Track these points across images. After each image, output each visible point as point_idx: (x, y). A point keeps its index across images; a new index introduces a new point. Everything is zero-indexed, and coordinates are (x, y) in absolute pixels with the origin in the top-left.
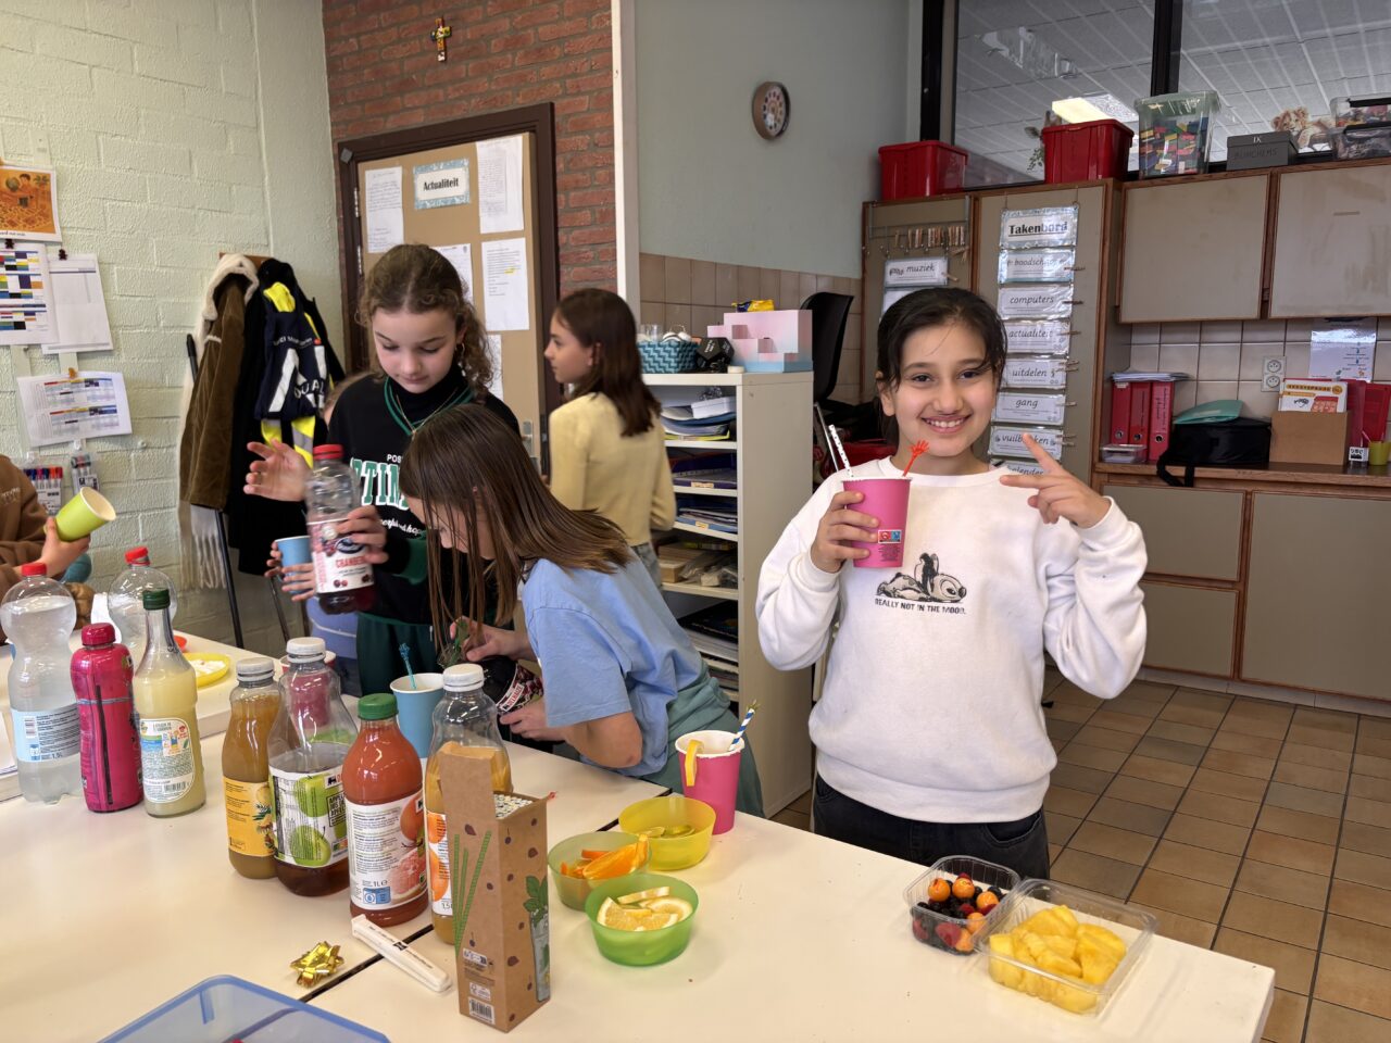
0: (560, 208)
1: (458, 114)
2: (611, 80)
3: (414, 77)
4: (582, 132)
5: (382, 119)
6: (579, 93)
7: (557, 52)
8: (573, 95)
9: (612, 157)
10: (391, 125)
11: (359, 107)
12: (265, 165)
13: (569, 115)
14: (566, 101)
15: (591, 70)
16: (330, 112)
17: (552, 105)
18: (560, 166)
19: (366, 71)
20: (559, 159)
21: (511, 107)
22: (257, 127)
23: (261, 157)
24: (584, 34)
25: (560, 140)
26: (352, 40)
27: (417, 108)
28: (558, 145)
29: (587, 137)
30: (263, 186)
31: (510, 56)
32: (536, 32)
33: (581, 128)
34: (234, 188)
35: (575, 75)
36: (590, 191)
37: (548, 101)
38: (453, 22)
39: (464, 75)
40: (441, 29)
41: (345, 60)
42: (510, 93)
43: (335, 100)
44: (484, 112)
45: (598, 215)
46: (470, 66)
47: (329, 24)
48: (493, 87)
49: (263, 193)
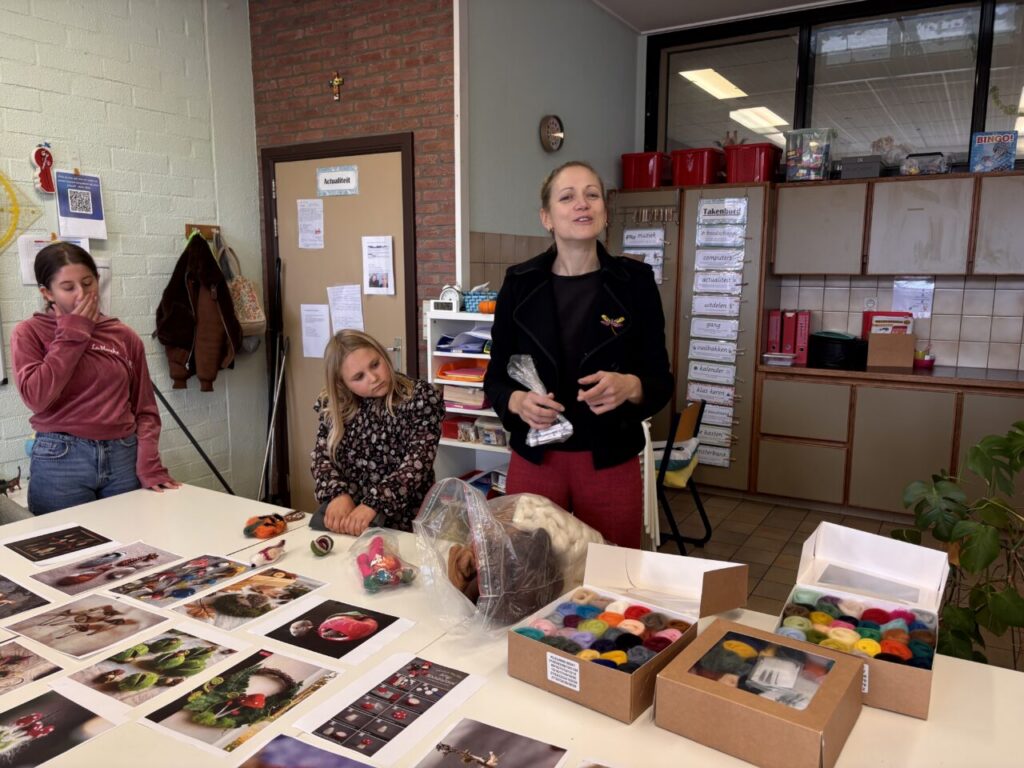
0: (417, 200)
1: (348, 135)
2: (453, 120)
3: (316, 109)
4: (432, 152)
5: (293, 135)
6: (431, 127)
7: (416, 99)
8: (425, 128)
9: (453, 170)
10: (299, 139)
11: (277, 126)
12: (215, 165)
13: (425, 141)
14: (421, 131)
15: (439, 113)
16: (257, 127)
17: (412, 134)
18: (417, 174)
19: (283, 103)
20: (416, 168)
21: (384, 133)
22: (210, 140)
23: (212, 159)
24: (435, 90)
25: (418, 157)
26: (273, 82)
27: (316, 129)
28: (416, 159)
29: (436, 156)
30: (213, 179)
31: (383, 100)
32: (402, 86)
33: (432, 149)
34: (195, 181)
35: (427, 116)
36: (438, 191)
37: (409, 131)
38: (345, 75)
39: (351, 110)
40: (336, 79)
41: (267, 94)
42: (383, 123)
43: (260, 119)
44: (367, 135)
45: (442, 207)
46: (356, 104)
47: (255, 70)
48: (372, 119)
49: (213, 184)
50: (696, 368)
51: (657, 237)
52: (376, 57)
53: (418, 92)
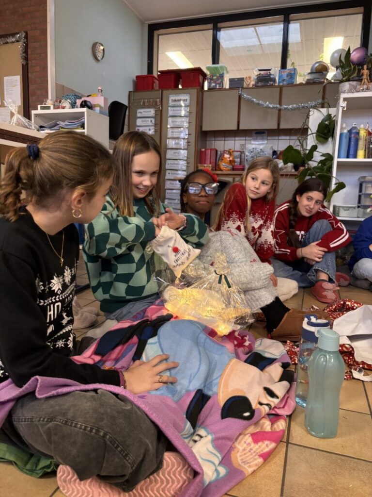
0: (29, 65)
2: (47, 26)
4: (36, 42)
6: (36, 29)
7: (29, 16)
9: (47, 50)
13: (33, 36)
14: (31, 31)
15: (40, 22)
17: (27, 32)
18: (30, 52)
21: (13, 33)
24: (38, 11)
25: (29, 44)
29: (39, 44)
31: (13, 17)
32: (22, 9)
35: (34, 24)
36: (39, 60)
42: (12, 28)
44: (4, 34)
45: (42, 68)
48: (7, 26)
50: (169, 173)
51: (151, 112)
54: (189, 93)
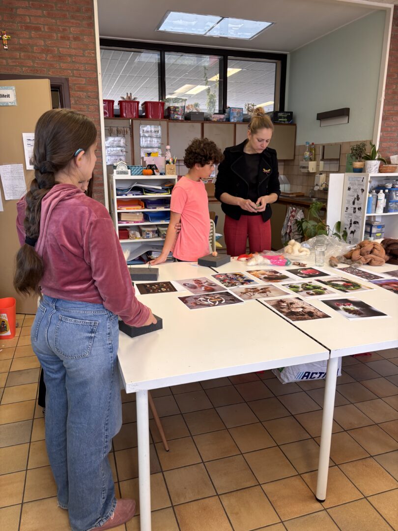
1: (15, 72)
6: (81, 77)
13: (76, 84)
14: (74, 78)
15: (86, 70)
17: (67, 79)
20: (71, 99)
21: (45, 75)
25: (72, 92)
29: (84, 93)
31: (44, 55)
33: (82, 90)
35: (77, 70)
37: (65, 77)
38: (12, 35)
39: (18, 57)
40: (5, 35)
42: (45, 69)
44: (31, 74)
46: (22, 54)
48: (35, 65)
51: (121, 141)
52: (37, 29)
53: (70, 56)
54: (160, 125)
